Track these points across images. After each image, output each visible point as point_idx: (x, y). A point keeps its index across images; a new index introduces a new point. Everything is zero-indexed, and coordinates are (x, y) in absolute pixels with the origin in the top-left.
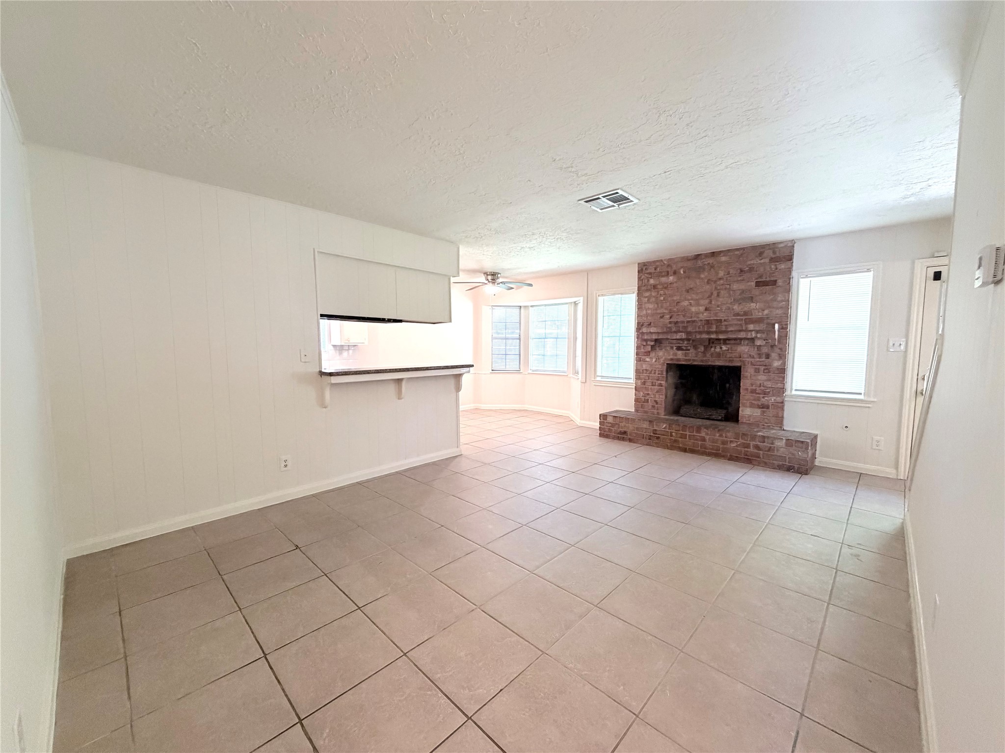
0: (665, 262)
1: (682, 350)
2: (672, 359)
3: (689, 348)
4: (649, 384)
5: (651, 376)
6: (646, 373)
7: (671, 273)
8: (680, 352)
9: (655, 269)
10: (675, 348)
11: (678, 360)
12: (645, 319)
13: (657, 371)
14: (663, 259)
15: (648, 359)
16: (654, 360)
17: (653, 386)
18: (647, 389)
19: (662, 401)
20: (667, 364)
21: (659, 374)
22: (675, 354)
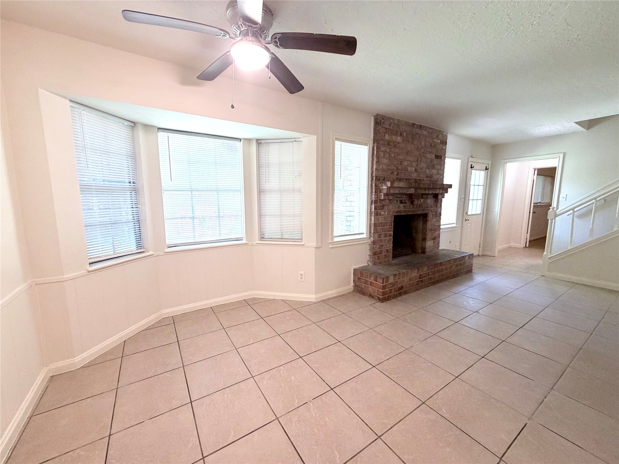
0: (396, 122)
1: (403, 203)
2: (397, 212)
3: (406, 201)
4: (382, 236)
5: (385, 229)
6: (381, 226)
7: (399, 133)
8: (402, 205)
9: (390, 126)
10: (399, 201)
11: (400, 212)
12: (381, 174)
13: (388, 223)
14: (395, 118)
15: (383, 213)
16: (386, 213)
17: (385, 237)
18: (381, 240)
19: (391, 249)
20: (394, 216)
21: (389, 226)
22: (399, 207)
